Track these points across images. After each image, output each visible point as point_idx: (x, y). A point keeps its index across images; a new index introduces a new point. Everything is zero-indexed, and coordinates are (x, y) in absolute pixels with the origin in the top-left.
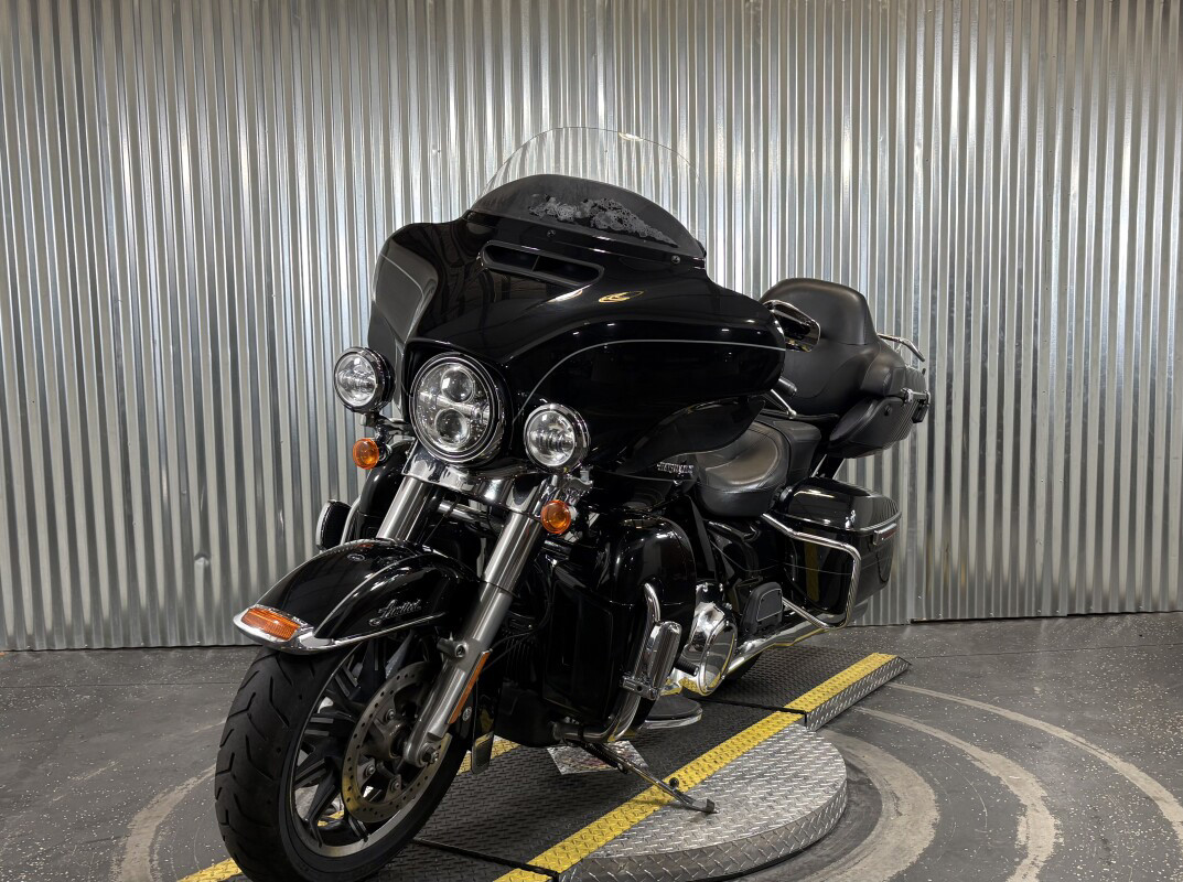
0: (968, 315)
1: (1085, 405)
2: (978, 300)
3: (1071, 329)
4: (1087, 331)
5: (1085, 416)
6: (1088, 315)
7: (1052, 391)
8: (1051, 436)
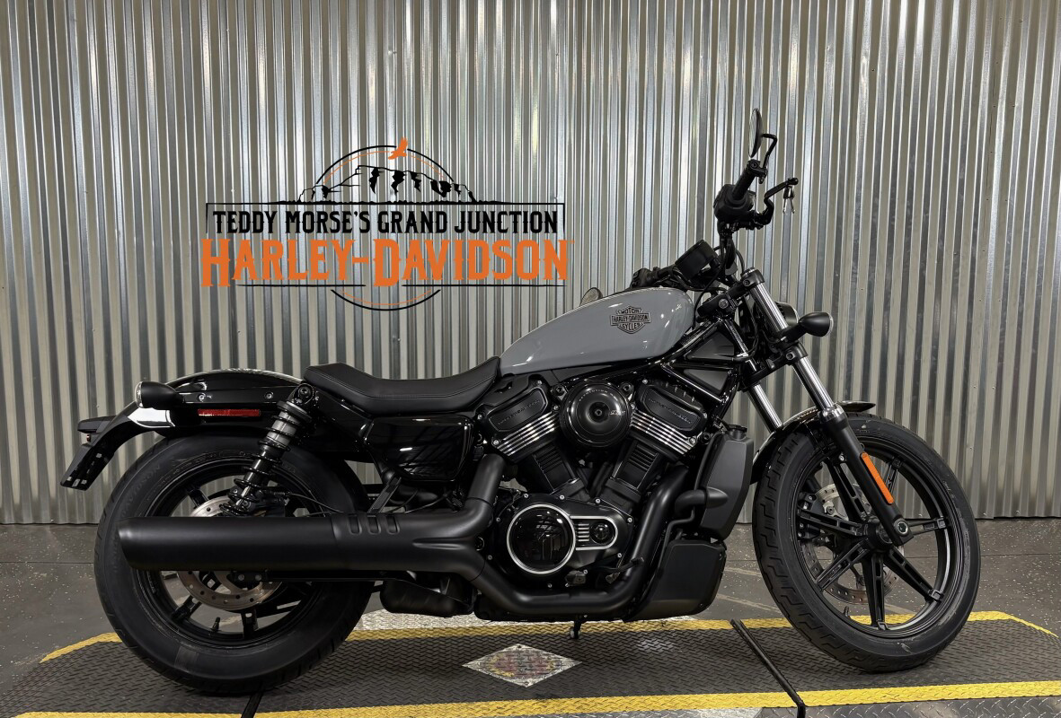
1: (1021, 314)
3: (1009, 240)
4: (1026, 242)
5: (1020, 325)
6: (1027, 226)
7: (988, 300)
8: (985, 344)
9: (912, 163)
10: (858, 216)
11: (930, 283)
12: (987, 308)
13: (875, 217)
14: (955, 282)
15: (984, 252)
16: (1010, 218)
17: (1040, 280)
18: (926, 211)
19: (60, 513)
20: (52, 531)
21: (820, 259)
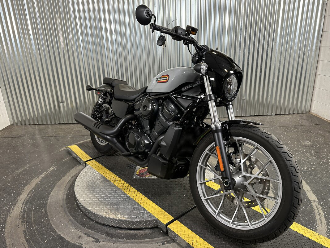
0: (255, 36)
1: (285, 60)
2: (258, 32)
3: (283, 39)
4: (287, 40)
5: (284, 63)
6: (288, 35)
7: (276, 57)
8: (275, 69)
9: (256, 18)
10: (241, 35)
11: (260, 53)
12: (276, 59)
13: (245, 35)
14: (267, 52)
15: (276, 43)
16: (283, 33)
17: (291, 50)
18: (260, 32)
19: (39, 121)
20: (38, 126)
21: (230, 47)
